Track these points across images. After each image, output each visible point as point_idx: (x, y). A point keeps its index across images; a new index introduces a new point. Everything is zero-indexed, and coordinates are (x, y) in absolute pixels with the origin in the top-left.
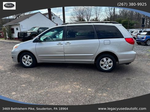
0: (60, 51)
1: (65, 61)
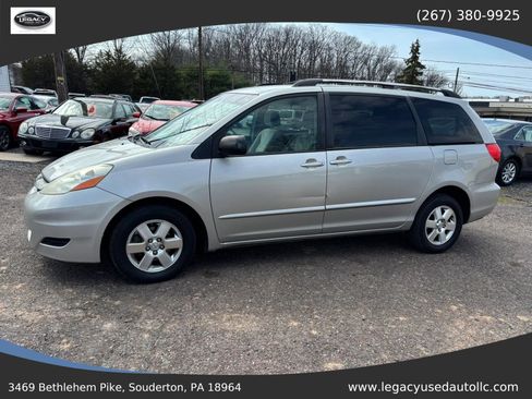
0: (310, 193)
1: (322, 231)
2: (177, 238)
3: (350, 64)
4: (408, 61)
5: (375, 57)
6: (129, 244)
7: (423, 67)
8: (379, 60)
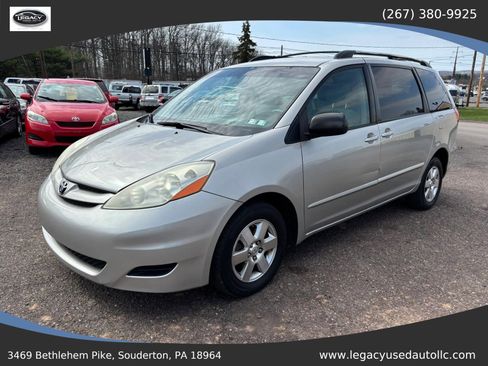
2: (272, 237)
3: (181, 41)
4: (241, 39)
5: (203, 35)
6: (235, 254)
7: (254, 44)
8: (206, 38)
